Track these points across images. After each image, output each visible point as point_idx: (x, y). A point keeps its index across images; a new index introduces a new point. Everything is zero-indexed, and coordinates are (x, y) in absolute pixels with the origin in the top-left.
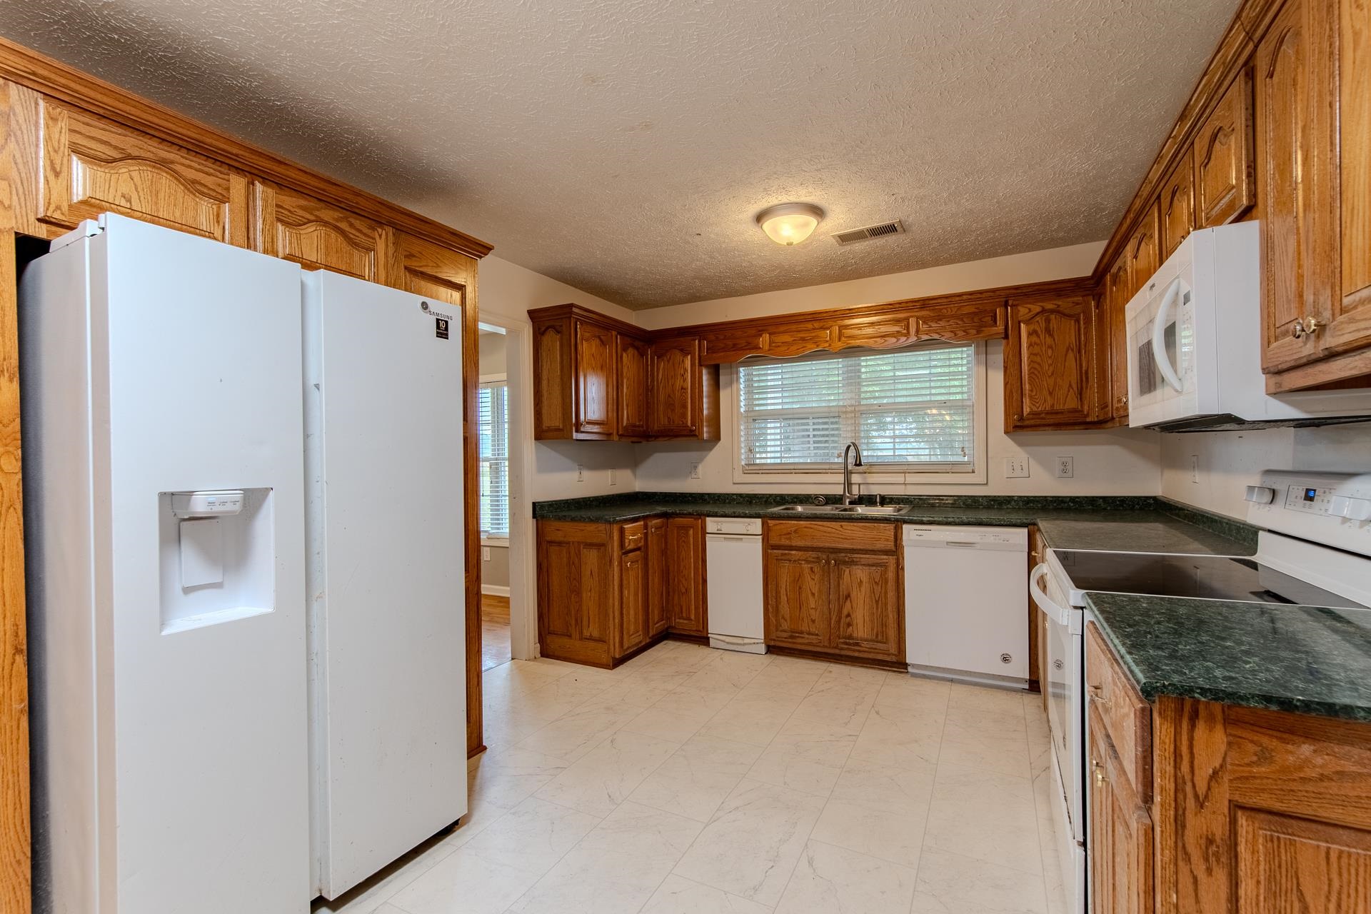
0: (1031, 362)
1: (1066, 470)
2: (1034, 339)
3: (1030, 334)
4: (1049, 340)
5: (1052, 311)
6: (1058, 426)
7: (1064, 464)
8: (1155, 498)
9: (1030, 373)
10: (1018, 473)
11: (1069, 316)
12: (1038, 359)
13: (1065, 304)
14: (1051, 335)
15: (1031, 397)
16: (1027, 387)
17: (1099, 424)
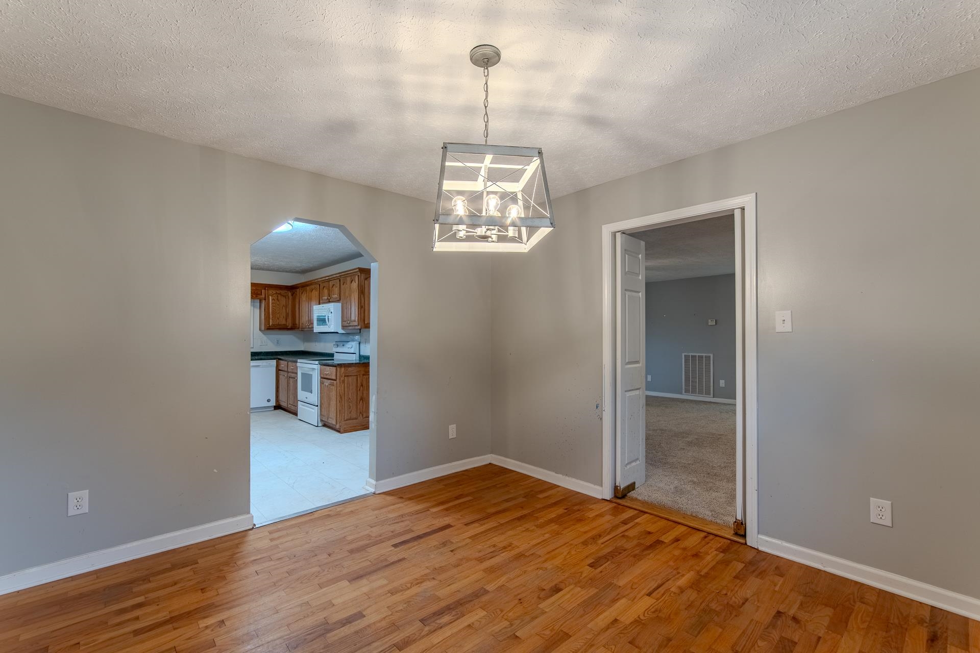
0: (272, 308)
1: (278, 343)
2: (274, 301)
3: (272, 300)
4: (278, 303)
5: (279, 294)
6: (280, 329)
7: (278, 341)
8: (302, 351)
9: (272, 312)
10: (264, 344)
11: (284, 296)
12: (274, 308)
13: (283, 292)
14: (279, 301)
15: (272, 320)
16: (271, 316)
17: (292, 329)
